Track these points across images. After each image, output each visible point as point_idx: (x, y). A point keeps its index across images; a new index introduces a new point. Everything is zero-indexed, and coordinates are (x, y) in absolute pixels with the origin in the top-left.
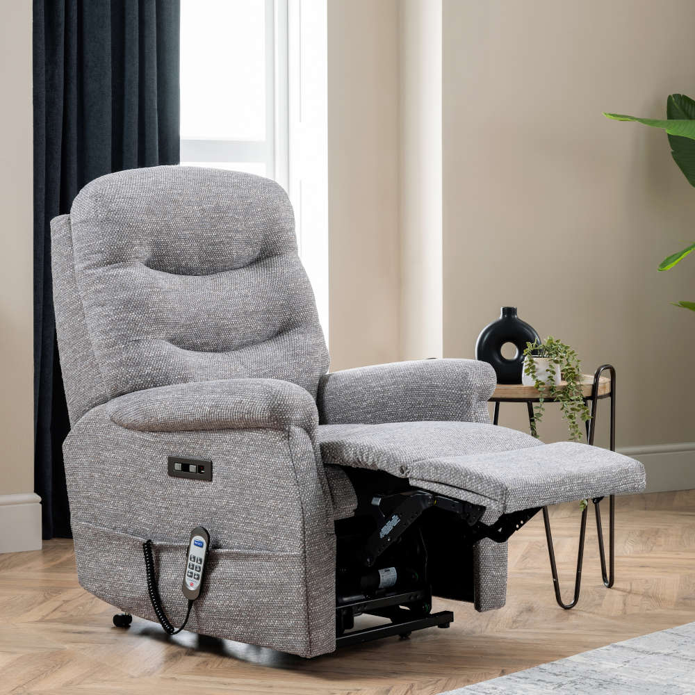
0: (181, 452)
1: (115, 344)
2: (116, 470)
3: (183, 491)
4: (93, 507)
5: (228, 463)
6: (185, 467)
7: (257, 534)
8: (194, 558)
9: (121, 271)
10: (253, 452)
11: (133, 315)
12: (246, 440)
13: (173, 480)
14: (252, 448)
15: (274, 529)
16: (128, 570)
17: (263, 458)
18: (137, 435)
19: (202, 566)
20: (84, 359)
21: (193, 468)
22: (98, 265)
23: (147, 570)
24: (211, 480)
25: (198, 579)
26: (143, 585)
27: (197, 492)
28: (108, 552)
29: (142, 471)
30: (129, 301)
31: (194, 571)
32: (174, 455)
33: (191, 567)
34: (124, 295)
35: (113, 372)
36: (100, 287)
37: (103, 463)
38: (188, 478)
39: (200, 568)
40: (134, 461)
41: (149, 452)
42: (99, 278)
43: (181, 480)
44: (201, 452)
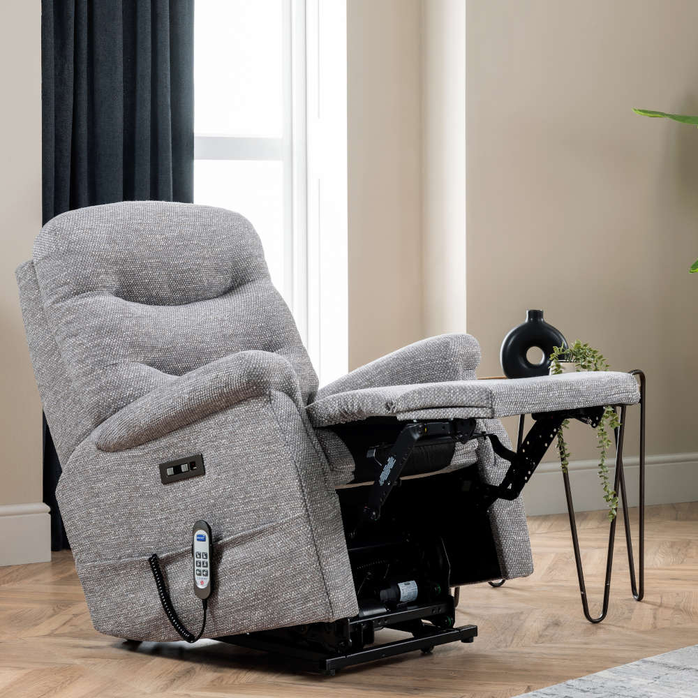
0: (170, 456)
1: (93, 370)
2: (111, 498)
3: (179, 495)
4: (95, 544)
5: (217, 448)
6: (177, 469)
7: (258, 510)
8: (200, 554)
9: (90, 300)
10: (239, 428)
11: (107, 340)
12: (230, 418)
13: (168, 487)
14: (237, 424)
15: (273, 499)
16: (140, 594)
17: (249, 430)
18: (125, 454)
19: (208, 560)
20: (65, 398)
21: (184, 468)
22: (65, 297)
23: (158, 587)
24: (204, 474)
25: (207, 575)
26: (156, 603)
27: (193, 490)
28: (117, 584)
29: (137, 489)
30: (101, 328)
31: (202, 568)
32: (165, 461)
33: (198, 564)
34: (95, 322)
35: (95, 399)
36: (70, 318)
37: (97, 495)
38: (181, 480)
39: (207, 563)
40: (127, 482)
41: (139, 467)
42: (69, 309)
43: (176, 485)
44: (190, 448)
